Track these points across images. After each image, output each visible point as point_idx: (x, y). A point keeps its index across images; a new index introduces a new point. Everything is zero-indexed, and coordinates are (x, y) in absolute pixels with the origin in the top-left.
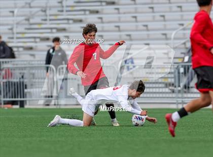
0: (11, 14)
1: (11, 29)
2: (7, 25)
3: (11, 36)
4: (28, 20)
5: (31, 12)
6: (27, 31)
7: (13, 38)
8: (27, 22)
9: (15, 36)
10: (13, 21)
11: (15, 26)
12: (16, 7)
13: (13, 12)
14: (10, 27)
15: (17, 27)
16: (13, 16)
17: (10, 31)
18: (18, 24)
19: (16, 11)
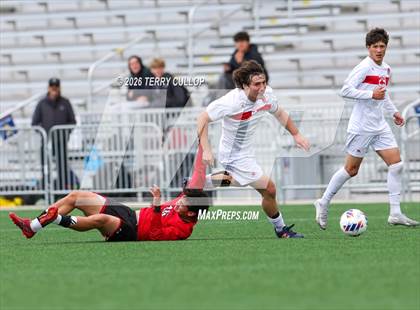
0: (183, 17)
1: (184, 48)
2: (175, 39)
3: (182, 62)
4: (216, 29)
5: (221, 12)
6: (214, 51)
7: (186, 66)
8: (214, 33)
9: (192, 61)
10: (187, 31)
11: (190, 41)
12: (191, 5)
13: (186, 13)
14: (180, 44)
15: (194, 44)
16: (187, 21)
17: (181, 52)
18: (195, 37)
19: (192, 12)
